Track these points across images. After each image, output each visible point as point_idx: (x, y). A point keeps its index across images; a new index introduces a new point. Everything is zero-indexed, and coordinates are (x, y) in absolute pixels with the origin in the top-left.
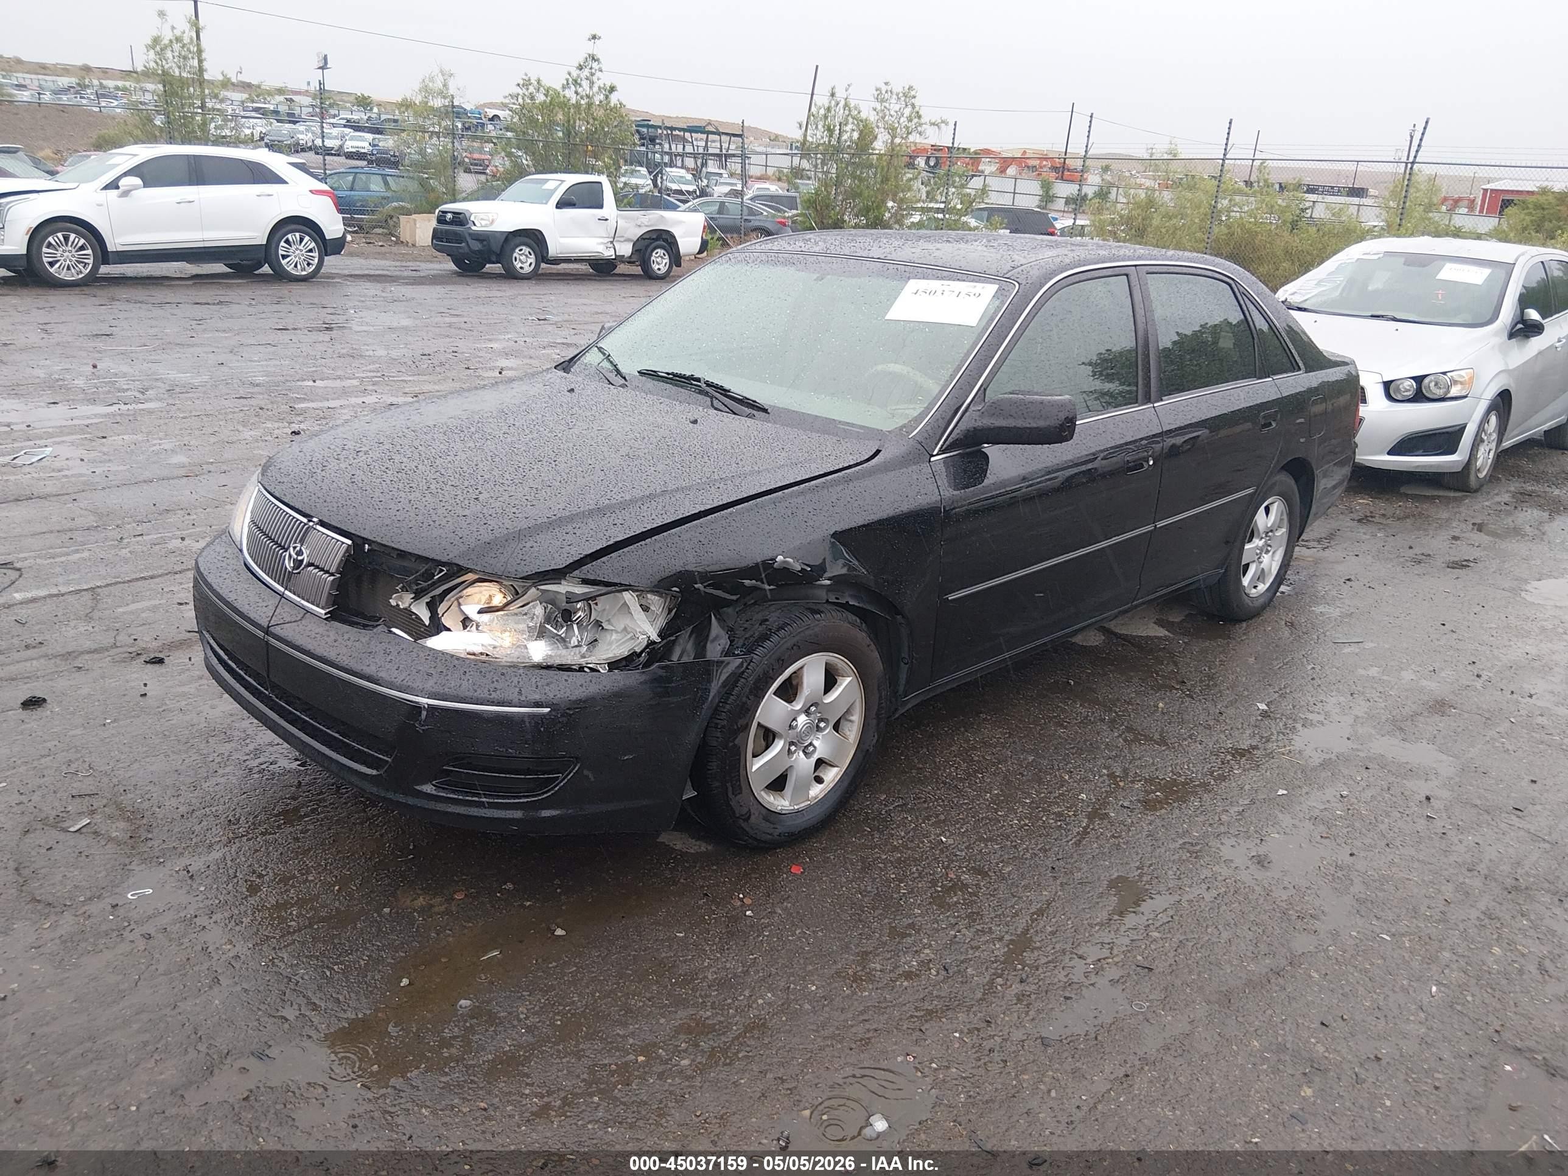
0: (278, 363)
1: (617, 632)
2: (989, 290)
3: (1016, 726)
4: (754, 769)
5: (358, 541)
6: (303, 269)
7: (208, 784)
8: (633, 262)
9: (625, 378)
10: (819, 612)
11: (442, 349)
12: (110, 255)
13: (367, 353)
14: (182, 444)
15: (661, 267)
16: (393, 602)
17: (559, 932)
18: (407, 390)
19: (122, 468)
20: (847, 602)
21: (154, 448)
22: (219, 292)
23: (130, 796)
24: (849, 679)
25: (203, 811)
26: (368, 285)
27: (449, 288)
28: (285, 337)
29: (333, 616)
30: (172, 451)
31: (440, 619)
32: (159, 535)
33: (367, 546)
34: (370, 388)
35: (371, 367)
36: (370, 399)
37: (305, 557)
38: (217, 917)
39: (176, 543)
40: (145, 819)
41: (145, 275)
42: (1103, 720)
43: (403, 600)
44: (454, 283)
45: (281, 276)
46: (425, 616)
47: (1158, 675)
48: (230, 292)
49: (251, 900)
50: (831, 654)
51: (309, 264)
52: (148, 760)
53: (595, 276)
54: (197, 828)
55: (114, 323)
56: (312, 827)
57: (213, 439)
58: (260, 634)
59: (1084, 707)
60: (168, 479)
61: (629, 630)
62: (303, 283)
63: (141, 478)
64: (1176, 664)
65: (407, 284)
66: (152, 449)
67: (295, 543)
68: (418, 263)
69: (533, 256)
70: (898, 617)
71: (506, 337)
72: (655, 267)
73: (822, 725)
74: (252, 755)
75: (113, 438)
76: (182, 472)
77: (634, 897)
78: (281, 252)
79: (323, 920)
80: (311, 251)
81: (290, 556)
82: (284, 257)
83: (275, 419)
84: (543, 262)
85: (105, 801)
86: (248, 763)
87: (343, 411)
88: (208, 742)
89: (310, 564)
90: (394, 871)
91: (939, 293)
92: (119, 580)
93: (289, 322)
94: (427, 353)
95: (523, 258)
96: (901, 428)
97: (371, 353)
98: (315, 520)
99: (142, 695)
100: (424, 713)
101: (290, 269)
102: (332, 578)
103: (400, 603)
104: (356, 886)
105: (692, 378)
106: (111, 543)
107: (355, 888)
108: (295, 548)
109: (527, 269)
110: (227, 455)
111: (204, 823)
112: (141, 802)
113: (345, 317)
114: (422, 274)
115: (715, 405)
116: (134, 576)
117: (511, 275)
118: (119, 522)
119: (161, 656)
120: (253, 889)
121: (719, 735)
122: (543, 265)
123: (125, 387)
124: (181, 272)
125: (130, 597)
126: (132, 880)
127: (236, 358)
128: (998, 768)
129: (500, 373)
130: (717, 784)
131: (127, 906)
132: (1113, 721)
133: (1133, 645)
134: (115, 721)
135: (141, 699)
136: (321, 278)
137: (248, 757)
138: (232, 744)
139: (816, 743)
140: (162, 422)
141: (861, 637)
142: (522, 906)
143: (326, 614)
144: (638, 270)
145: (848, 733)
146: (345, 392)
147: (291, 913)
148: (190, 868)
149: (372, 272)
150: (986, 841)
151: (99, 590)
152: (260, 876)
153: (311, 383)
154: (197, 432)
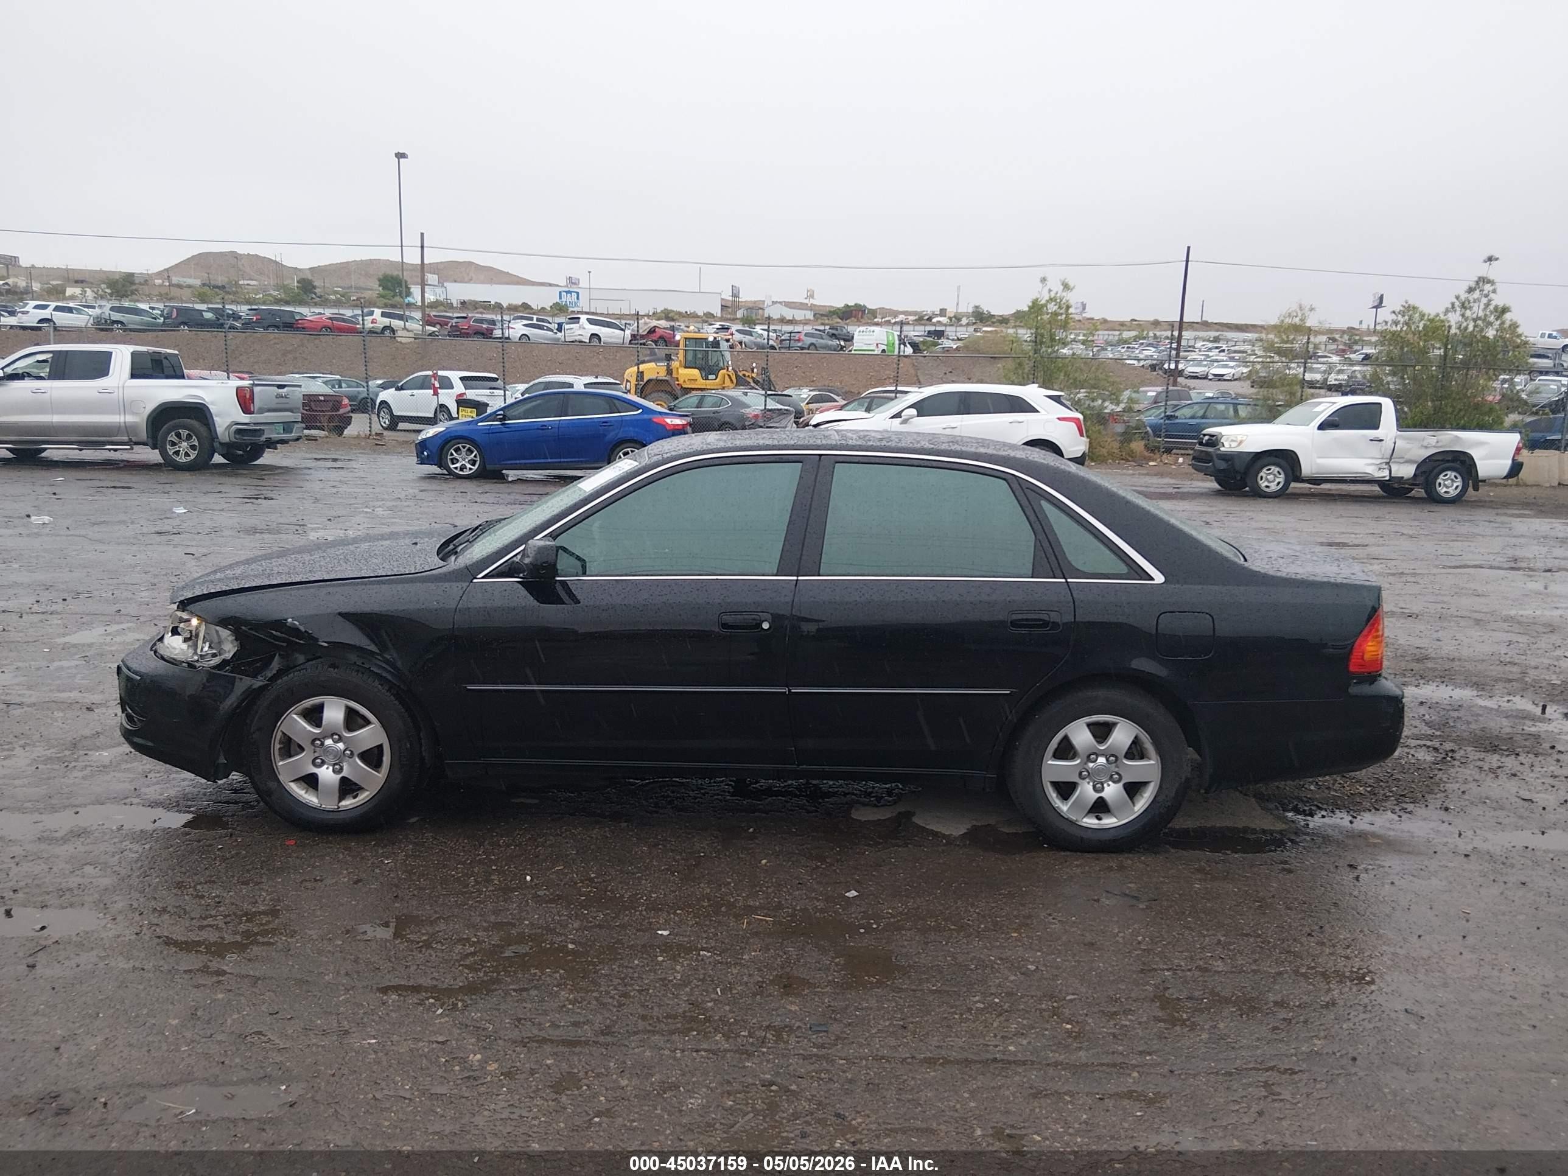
4: (280, 763)
15: (1449, 490)
24: (373, 726)
50: (350, 701)
53: (1384, 497)
69: (1282, 475)
72: (1442, 490)
73: (348, 753)
84: (1293, 481)
95: (1270, 477)
109: (1274, 487)
122: (1293, 484)
139: (343, 765)
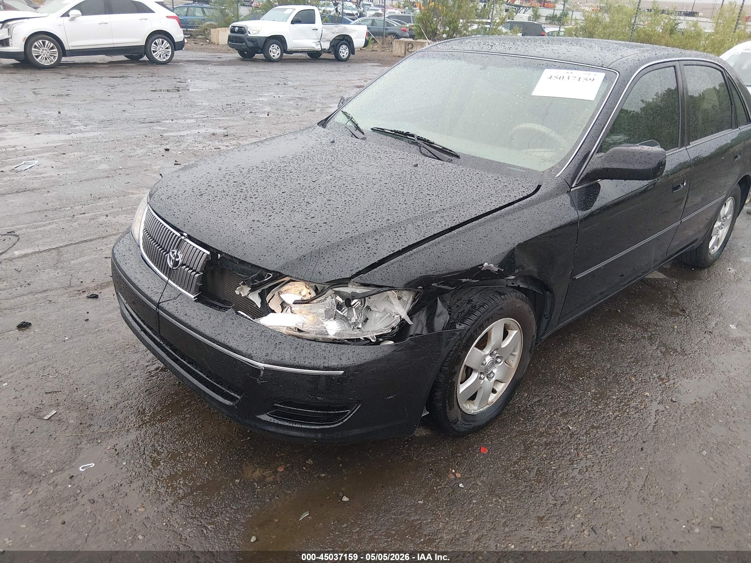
0: (153, 110)
1: (379, 312)
2: (600, 76)
3: (594, 342)
4: (461, 391)
5: (214, 252)
6: (164, 58)
7: (125, 384)
8: (330, 52)
9: (363, 133)
10: (503, 294)
11: (237, 102)
12: (67, 52)
13: (198, 104)
14: (105, 157)
15: (344, 54)
16: (237, 292)
17: (345, 499)
18: (221, 125)
19: (74, 172)
20: (519, 286)
21: (90, 160)
22: (122, 71)
23: (80, 392)
24: (516, 332)
25: (123, 403)
26: (197, 66)
27: (237, 67)
28: (155, 95)
29: (199, 299)
30: (100, 161)
31: (267, 304)
32: (94, 214)
33: (219, 255)
34: (201, 124)
35: (201, 112)
36: (202, 131)
37: (180, 259)
38: (134, 486)
39: (102, 219)
40: (89, 410)
41: (85, 61)
42: (644, 338)
43: (244, 291)
44: (239, 64)
45: (153, 62)
46: (257, 301)
47: (667, 305)
48: (127, 71)
49: (155, 473)
50: (508, 319)
51: (166, 55)
52: (90, 366)
53: (310, 60)
54: (120, 416)
55: (70, 88)
56: (188, 416)
57: (121, 155)
58: (154, 307)
59: (631, 328)
60: (98, 178)
61: (387, 311)
62: (164, 65)
63: (84, 178)
64: (676, 298)
65: (216, 65)
66: (89, 161)
67: (173, 249)
68: (221, 54)
69: (279, 50)
70: (547, 293)
71: (269, 94)
72: (342, 55)
73: (499, 360)
74: (150, 362)
75: (69, 154)
76: (106, 174)
77: (388, 471)
78: (152, 49)
79: (199, 488)
80: (167, 48)
81: (170, 258)
82: (154, 52)
83: (153, 143)
84: (285, 52)
85: (65, 397)
86: (148, 368)
87: (188, 138)
88: (125, 353)
89: (183, 265)
90: (239, 449)
91: (566, 78)
92: (72, 242)
93: (158, 86)
94: (229, 104)
95: (274, 51)
96: (550, 170)
97: (200, 104)
98: (185, 234)
99: (86, 320)
100: (262, 372)
101: (157, 58)
102: (197, 275)
103: (242, 293)
104: (217, 461)
105: (407, 134)
106: (69, 218)
107: (216, 463)
108: (173, 252)
109: (277, 57)
110: (129, 164)
111: (124, 413)
112: (87, 397)
113: (186, 84)
114: (224, 60)
115: (423, 152)
116: (81, 240)
117: (269, 60)
118: (72, 205)
119: (96, 293)
120: (156, 463)
121: (443, 376)
122: (284, 54)
123: (75, 124)
124: (103, 60)
125: (79, 253)
126: (82, 456)
127: (132, 107)
128: (590, 373)
129: (268, 115)
130: (440, 405)
131: (79, 477)
132: (650, 338)
133: (647, 284)
134: (70, 339)
135: (85, 322)
136: (173, 62)
137: (148, 364)
138: (139, 355)
139: (495, 371)
140: (94, 144)
141: (526, 307)
142: (319, 477)
143: (195, 298)
144: (332, 56)
145: (511, 362)
146: (189, 127)
147: (179, 484)
148: (117, 447)
149: (198, 59)
150: (597, 428)
151: (61, 249)
152: (159, 454)
153: (171, 121)
154: (113, 150)
